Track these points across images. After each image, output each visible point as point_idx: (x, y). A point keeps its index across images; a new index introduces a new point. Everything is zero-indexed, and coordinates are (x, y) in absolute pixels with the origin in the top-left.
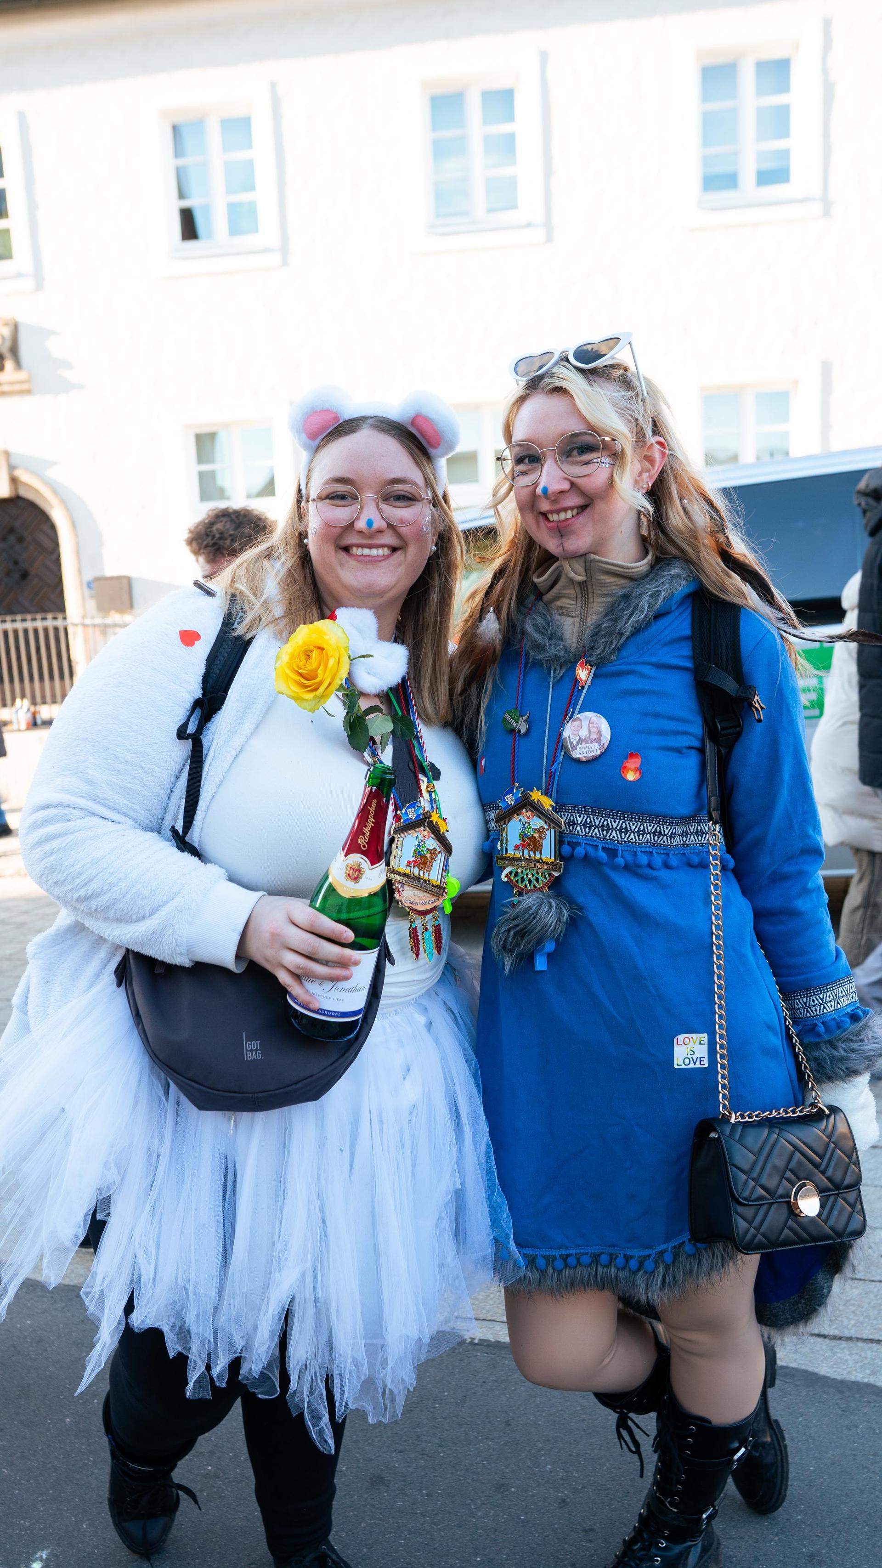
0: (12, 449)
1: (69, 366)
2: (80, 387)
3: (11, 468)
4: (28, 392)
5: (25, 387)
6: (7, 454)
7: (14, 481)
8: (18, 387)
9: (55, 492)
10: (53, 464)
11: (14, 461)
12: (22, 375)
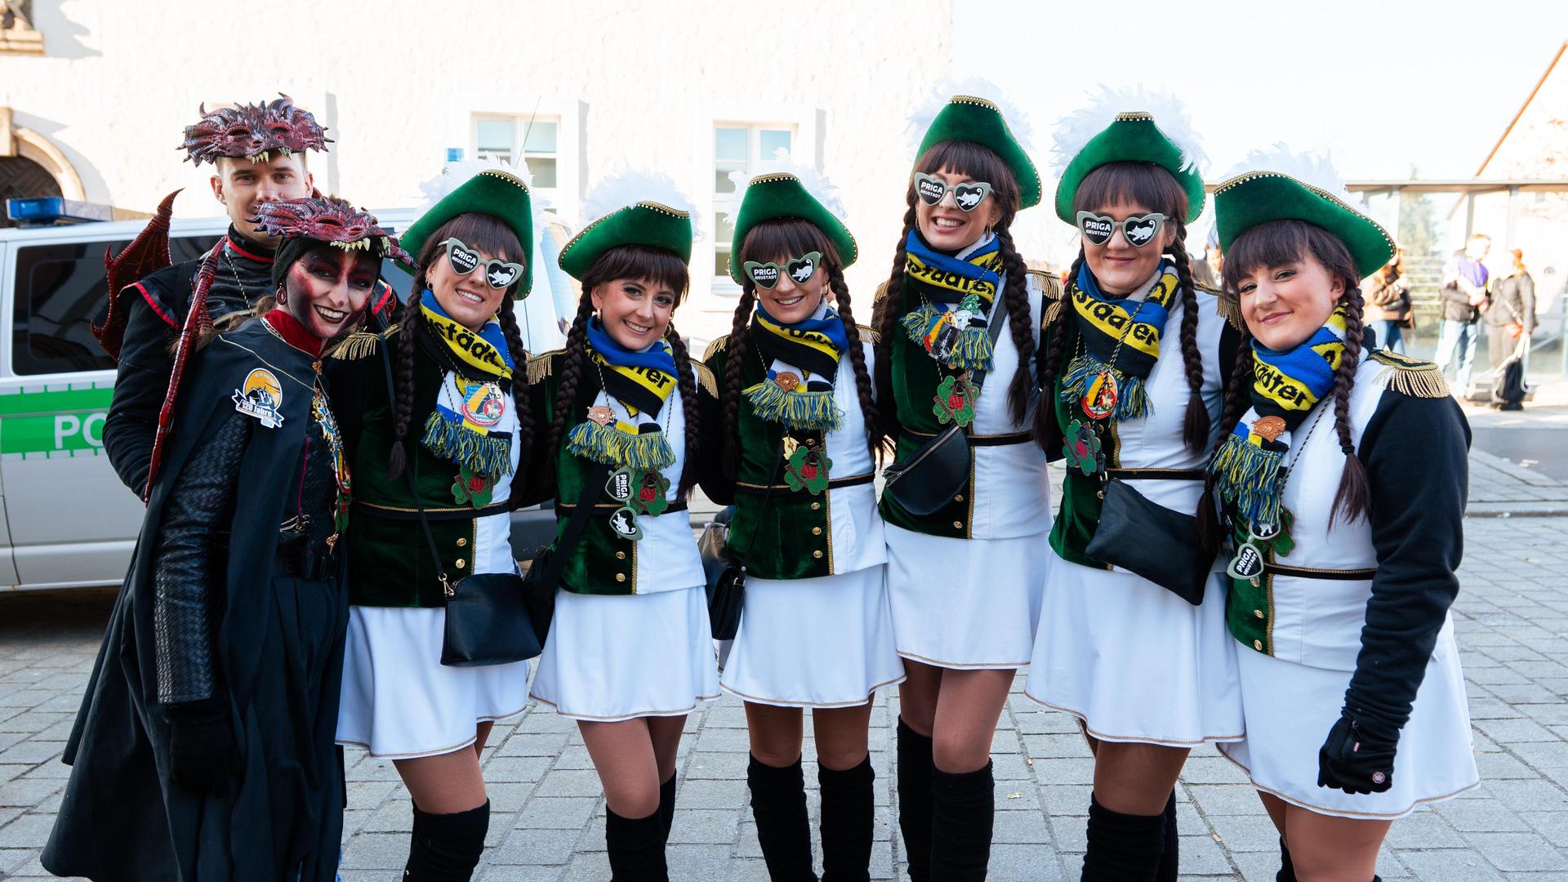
0: (15, 107)
1: (85, 31)
2: (98, 54)
3: (14, 126)
4: (40, 53)
5: (37, 47)
6: (11, 112)
7: (16, 139)
8: (27, 46)
9: (64, 156)
10: (61, 127)
11: (17, 121)
12: (34, 35)
